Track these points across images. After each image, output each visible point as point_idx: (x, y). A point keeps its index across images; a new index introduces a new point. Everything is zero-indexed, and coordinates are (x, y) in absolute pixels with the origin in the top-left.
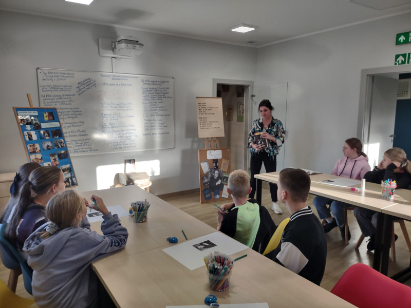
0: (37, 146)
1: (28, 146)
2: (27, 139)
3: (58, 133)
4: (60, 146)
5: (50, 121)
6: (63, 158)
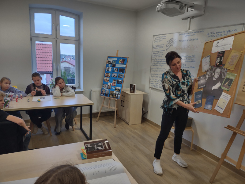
0: (110, 74)
1: (106, 73)
2: (107, 70)
3: (123, 70)
4: (120, 77)
5: (121, 64)
6: (118, 83)
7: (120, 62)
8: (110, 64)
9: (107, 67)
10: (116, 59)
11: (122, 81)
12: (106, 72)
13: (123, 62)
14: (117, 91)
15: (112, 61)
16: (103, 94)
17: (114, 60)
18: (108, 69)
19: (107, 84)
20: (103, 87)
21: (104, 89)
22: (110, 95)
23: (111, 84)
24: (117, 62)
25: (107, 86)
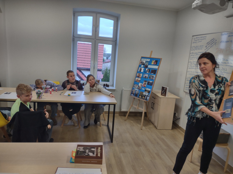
0: (141, 75)
1: (138, 74)
2: (139, 71)
3: (154, 71)
4: (151, 78)
5: (154, 65)
6: (149, 85)
7: (153, 63)
8: (142, 64)
9: (140, 68)
10: (149, 60)
11: (153, 82)
12: (138, 72)
13: (155, 63)
14: (146, 92)
15: (145, 62)
16: (133, 94)
17: (146, 60)
18: (141, 70)
19: (138, 84)
20: (134, 87)
21: (135, 89)
22: (139, 96)
23: (141, 85)
24: (150, 63)
25: (137, 86)
